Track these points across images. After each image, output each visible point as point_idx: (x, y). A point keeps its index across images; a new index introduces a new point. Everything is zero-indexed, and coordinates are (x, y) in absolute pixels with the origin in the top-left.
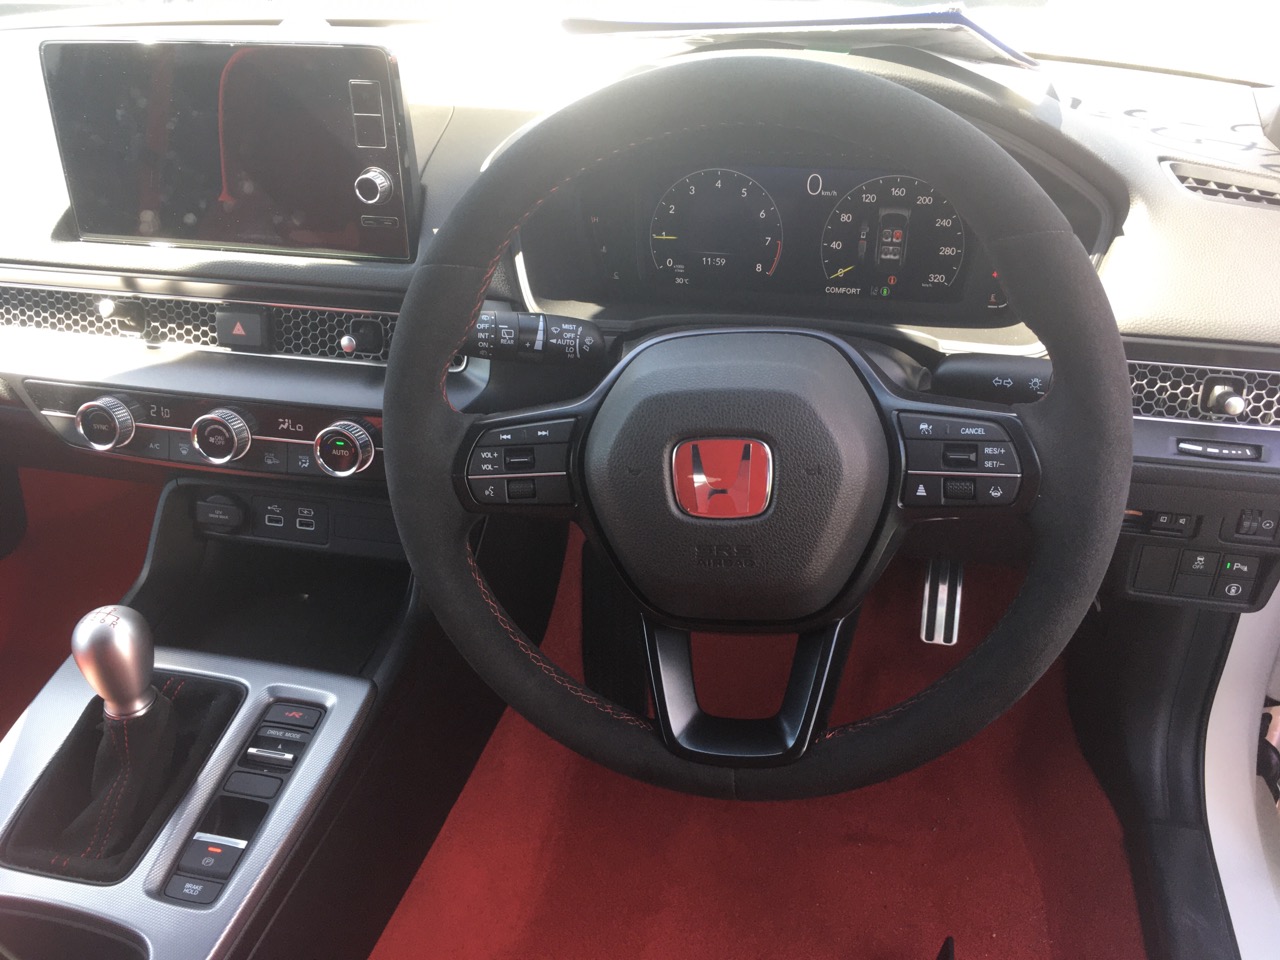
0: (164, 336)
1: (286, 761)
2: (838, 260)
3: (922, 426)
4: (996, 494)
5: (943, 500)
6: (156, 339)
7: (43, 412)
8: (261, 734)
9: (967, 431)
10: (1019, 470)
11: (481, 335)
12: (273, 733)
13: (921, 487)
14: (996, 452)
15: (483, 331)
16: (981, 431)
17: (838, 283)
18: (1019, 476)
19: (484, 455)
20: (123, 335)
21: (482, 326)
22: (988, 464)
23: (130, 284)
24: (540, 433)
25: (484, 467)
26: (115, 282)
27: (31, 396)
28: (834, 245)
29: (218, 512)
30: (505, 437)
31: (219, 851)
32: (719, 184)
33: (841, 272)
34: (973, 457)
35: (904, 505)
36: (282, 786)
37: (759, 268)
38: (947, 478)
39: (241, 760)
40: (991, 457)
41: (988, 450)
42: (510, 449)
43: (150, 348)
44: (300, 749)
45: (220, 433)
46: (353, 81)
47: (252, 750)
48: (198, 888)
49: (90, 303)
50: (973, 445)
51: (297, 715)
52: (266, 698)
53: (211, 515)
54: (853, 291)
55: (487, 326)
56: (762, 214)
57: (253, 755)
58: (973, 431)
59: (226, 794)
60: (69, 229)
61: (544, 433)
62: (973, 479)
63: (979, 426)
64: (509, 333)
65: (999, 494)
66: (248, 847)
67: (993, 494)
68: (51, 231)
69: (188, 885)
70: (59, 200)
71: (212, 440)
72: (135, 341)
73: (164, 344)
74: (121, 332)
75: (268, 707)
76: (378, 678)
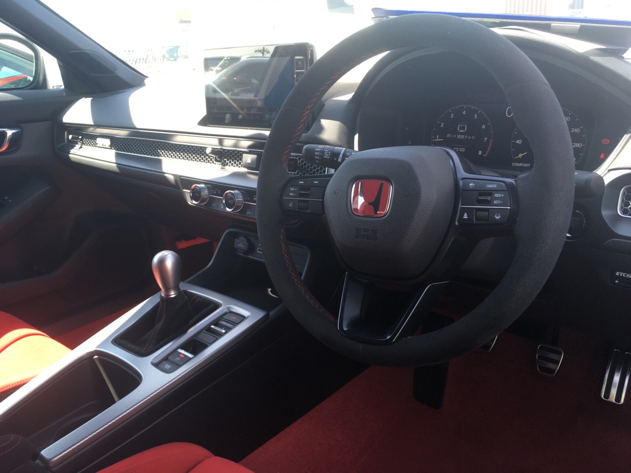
0: (227, 164)
1: (222, 333)
2: (520, 149)
3: (471, 185)
4: (497, 217)
5: (475, 220)
6: (224, 165)
7: (184, 190)
8: (219, 322)
9: (489, 186)
10: (509, 204)
11: (316, 153)
12: (223, 323)
13: (466, 214)
14: (500, 196)
15: (318, 151)
16: (495, 186)
17: (519, 160)
18: (509, 208)
19: (291, 189)
20: (215, 164)
21: (317, 150)
22: (495, 202)
23: (221, 142)
24: (315, 182)
25: (290, 194)
26: (215, 142)
27: (181, 183)
28: (518, 142)
29: (241, 244)
30: (301, 182)
31: (183, 356)
32: (464, 113)
33: (520, 155)
34: (489, 198)
35: (459, 224)
36: (216, 340)
37: (480, 153)
38: (478, 210)
39: (208, 329)
40: (497, 199)
41: (496, 195)
42: (302, 188)
43: (222, 168)
44: (228, 329)
45: (233, 199)
46: (296, 57)
47: (212, 326)
48: (169, 367)
49: (203, 151)
50: (490, 193)
51: (234, 318)
52: (226, 311)
53: (239, 245)
54: (526, 165)
55: (319, 150)
56: (484, 127)
57: (212, 328)
58: (491, 186)
59: (197, 339)
60: (204, 122)
61: (316, 182)
62: (488, 210)
63: (494, 184)
64: (328, 154)
65: (499, 218)
66: (193, 358)
67: (496, 218)
68: (198, 122)
69: (167, 365)
70: (203, 112)
71: (229, 201)
72: (218, 166)
73: (227, 167)
74: (215, 162)
75: (225, 314)
76: (271, 313)
